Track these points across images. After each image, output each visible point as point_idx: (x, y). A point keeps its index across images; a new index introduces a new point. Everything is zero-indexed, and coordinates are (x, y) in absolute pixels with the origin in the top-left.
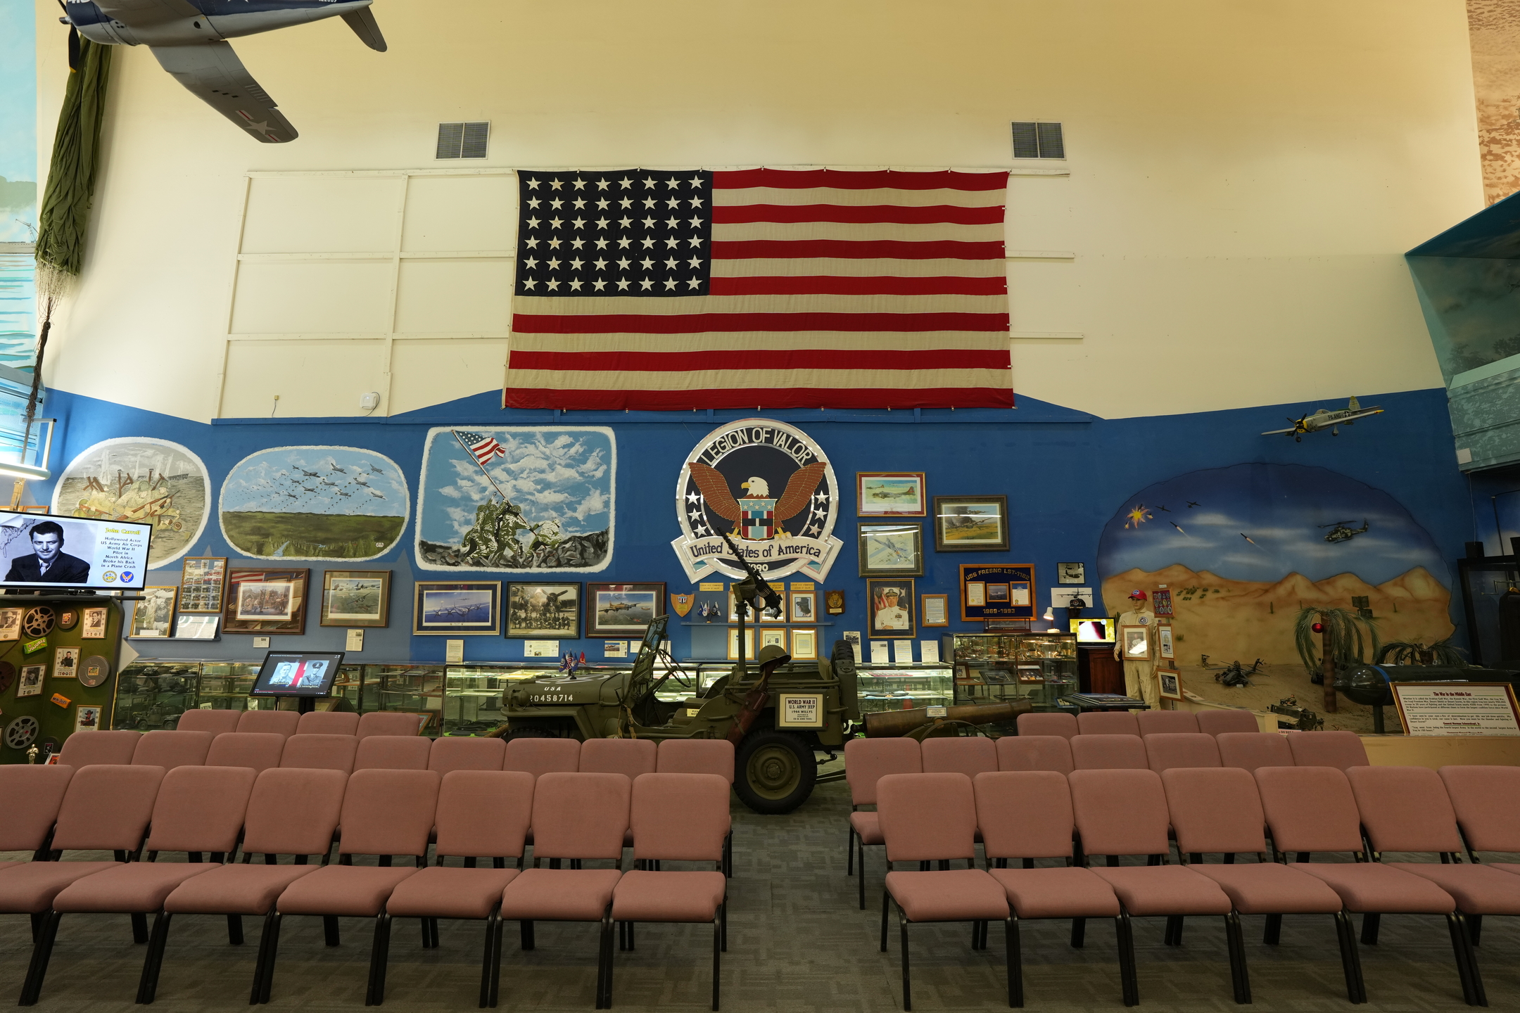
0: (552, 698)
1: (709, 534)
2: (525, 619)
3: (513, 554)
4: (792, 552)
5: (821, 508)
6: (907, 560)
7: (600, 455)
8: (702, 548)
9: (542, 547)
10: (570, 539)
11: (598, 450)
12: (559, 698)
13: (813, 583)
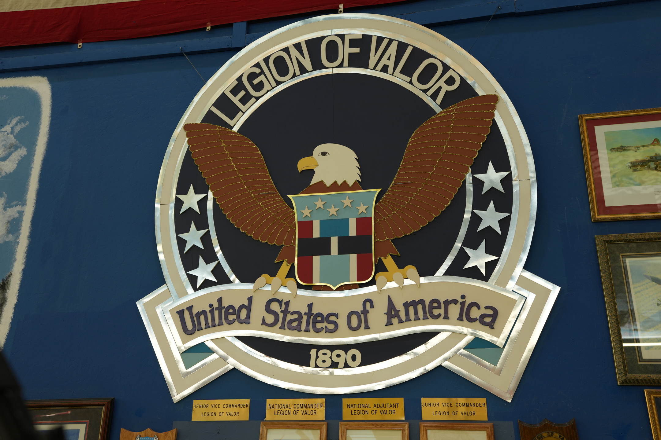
1: (222, 278)
4: (421, 314)
5: (492, 205)
7: (18, 129)
8: (204, 312)
11: (14, 121)
13: (483, 400)
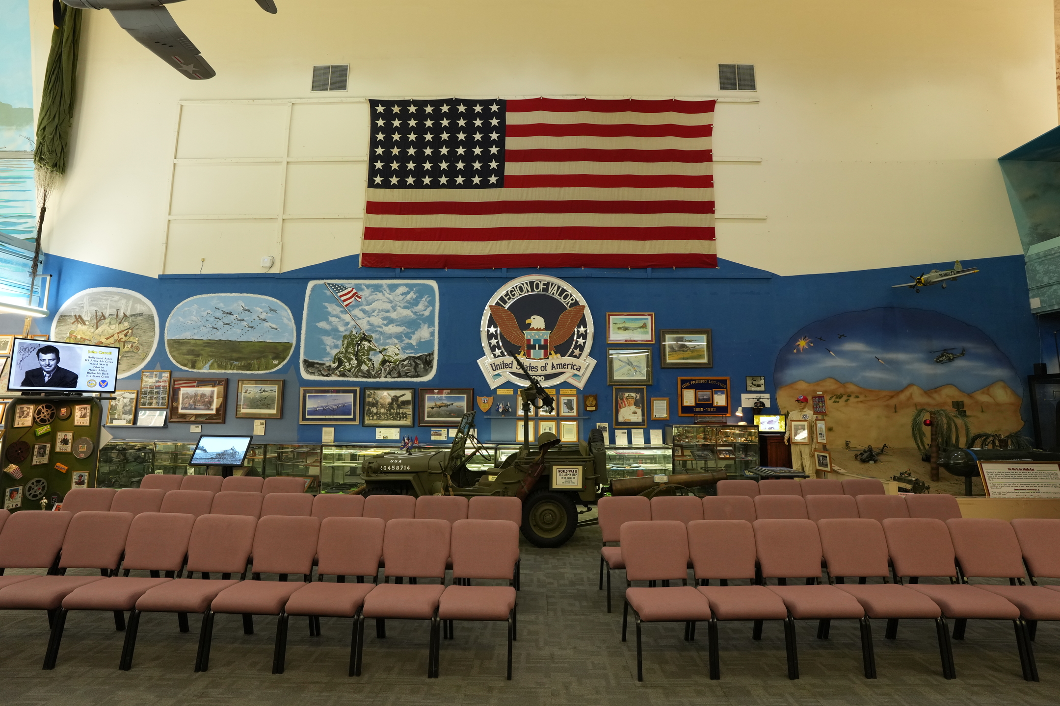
0: (395, 467)
1: (503, 355)
2: (376, 414)
3: (367, 368)
4: (561, 367)
5: (581, 338)
6: (641, 374)
7: (428, 299)
8: (498, 365)
9: (388, 364)
10: (407, 359)
11: (426, 297)
12: (400, 468)
13: (576, 389)
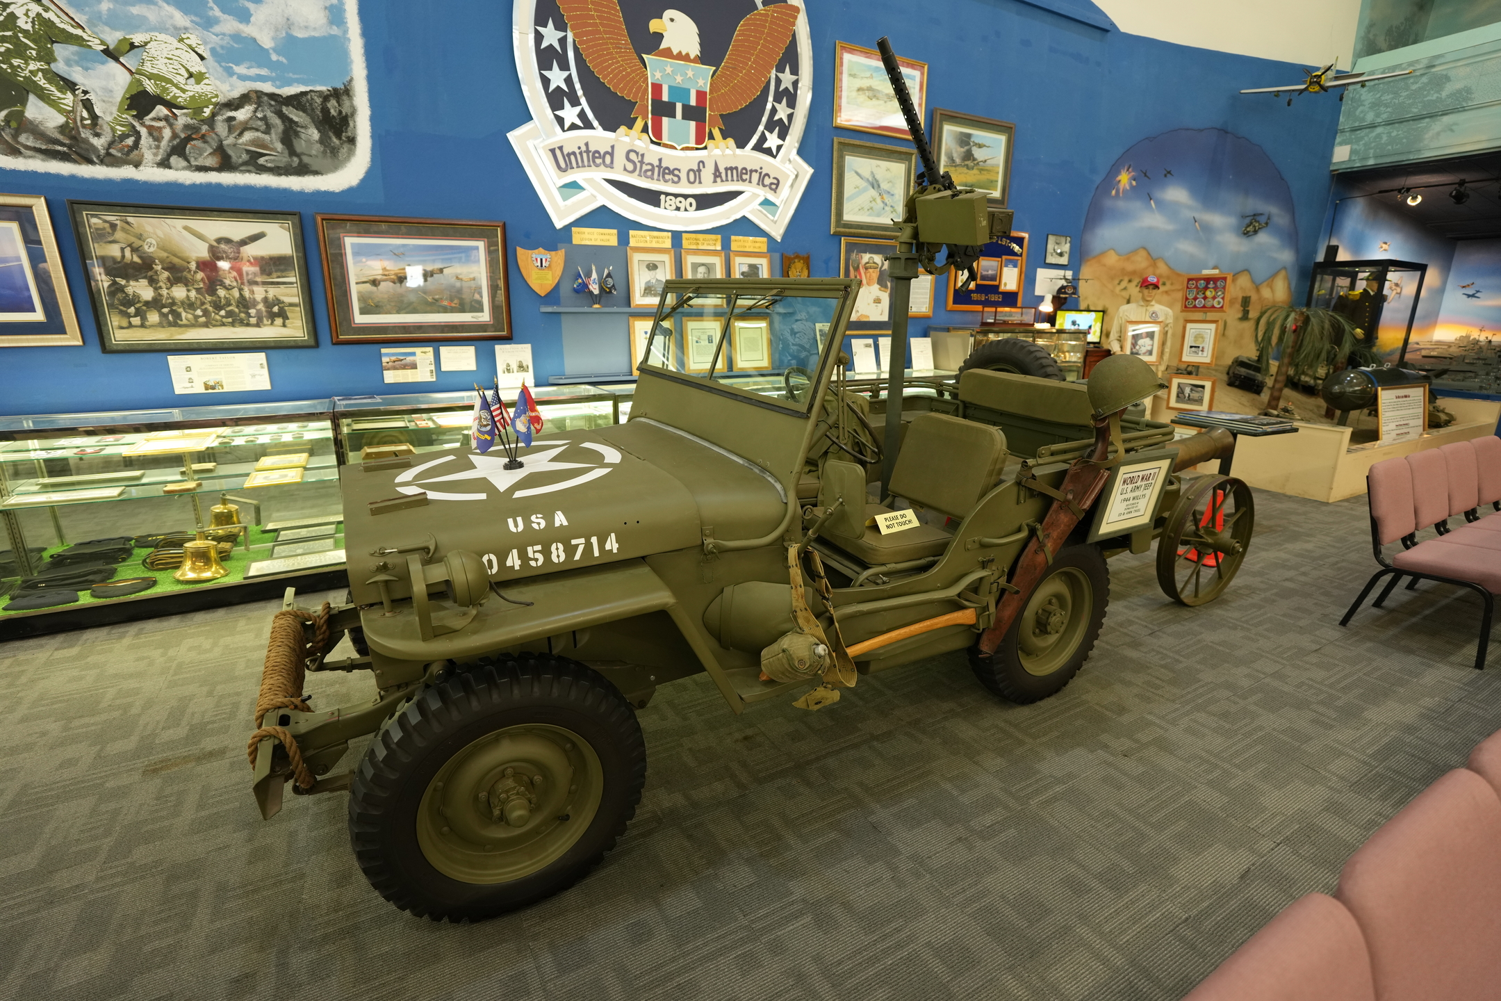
0: (546, 552)
1: (588, 125)
2: (156, 304)
3: (61, 120)
4: (735, 177)
5: (784, 101)
8: (574, 153)
9: (161, 110)
10: (244, 100)
12: (570, 550)
13: (765, 239)
